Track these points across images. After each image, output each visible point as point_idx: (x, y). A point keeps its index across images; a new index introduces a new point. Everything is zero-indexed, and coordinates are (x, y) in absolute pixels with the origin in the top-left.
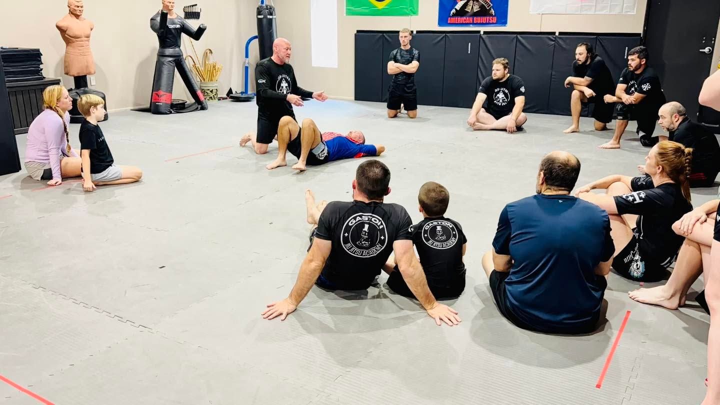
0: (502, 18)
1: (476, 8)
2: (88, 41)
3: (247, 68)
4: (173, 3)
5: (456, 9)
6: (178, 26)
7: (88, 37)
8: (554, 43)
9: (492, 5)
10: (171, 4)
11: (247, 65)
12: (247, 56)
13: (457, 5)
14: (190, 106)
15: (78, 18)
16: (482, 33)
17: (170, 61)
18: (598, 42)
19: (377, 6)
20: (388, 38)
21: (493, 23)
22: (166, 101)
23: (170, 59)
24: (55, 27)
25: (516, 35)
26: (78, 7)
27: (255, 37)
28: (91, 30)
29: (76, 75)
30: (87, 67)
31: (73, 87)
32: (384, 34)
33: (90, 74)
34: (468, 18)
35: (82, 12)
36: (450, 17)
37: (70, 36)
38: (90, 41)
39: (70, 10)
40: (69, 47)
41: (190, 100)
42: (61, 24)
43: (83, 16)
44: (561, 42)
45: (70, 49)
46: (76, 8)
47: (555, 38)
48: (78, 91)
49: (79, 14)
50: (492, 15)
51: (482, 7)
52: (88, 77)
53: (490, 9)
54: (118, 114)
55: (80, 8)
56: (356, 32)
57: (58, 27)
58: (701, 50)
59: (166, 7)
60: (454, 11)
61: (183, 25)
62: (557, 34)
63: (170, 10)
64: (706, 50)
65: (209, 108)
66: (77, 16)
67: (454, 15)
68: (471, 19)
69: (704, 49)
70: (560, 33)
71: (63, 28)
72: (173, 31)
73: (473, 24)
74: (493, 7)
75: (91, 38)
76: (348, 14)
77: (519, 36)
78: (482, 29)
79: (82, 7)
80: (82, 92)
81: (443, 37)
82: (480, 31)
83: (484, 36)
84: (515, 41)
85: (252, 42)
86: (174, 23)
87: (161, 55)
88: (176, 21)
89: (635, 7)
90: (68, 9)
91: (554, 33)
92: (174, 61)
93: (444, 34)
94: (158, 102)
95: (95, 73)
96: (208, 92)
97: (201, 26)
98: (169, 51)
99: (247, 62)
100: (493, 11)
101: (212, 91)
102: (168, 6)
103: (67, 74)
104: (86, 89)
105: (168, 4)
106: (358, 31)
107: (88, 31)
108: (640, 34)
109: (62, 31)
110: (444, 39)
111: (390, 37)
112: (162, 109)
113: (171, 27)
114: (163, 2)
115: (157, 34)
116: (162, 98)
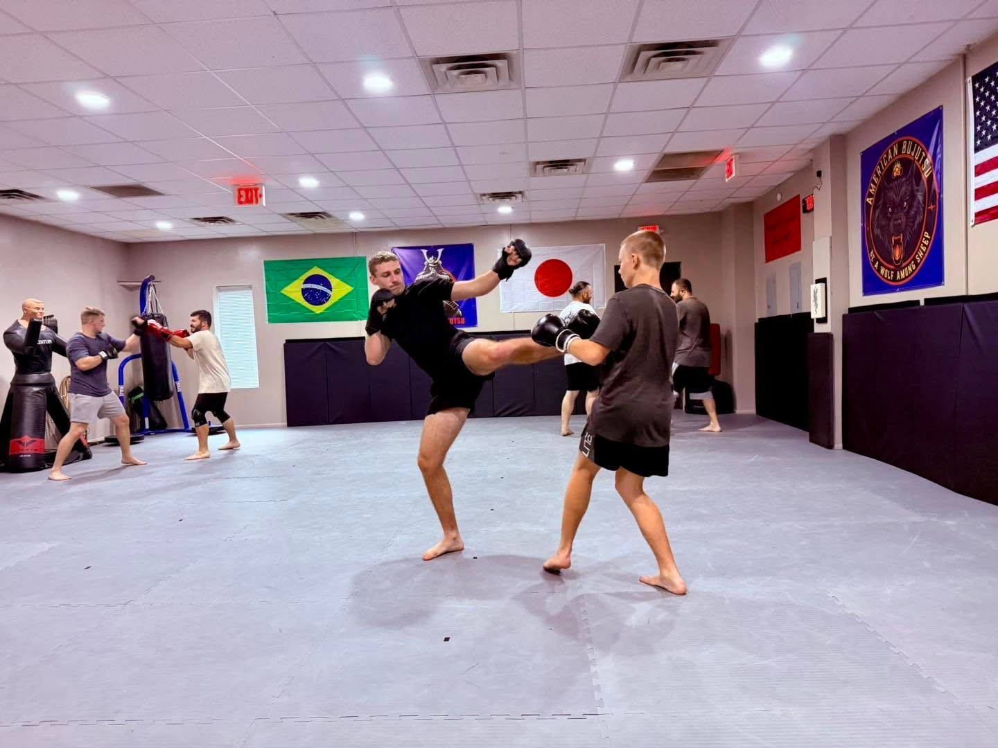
0: (471, 319)
4: (43, 309)
6: (49, 342)
10: (41, 311)
12: (122, 382)
17: (38, 392)
19: (314, 310)
20: (333, 347)
22: (36, 450)
23: (36, 389)
32: (328, 343)
50: (459, 316)
53: (456, 310)
56: (285, 342)
59: (28, 315)
61: (56, 341)
65: (93, 456)
72: (43, 349)
74: (459, 307)
76: (269, 321)
85: (131, 362)
86: (43, 338)
87: (18, 383)
88: (46, 334)
89: (604, 302)
92: (45, 391)
94: (23, 454)
98: (34, 377)
99: (121, 391)
100: (459, 312)
102: (36, 314)
105: (36, 311)
106: (287, 340)
111: (335, 345)
112: (29, 464)
113: (41, 342)
114: (25, 308)
115: (13, 352)
116: (29, 447)
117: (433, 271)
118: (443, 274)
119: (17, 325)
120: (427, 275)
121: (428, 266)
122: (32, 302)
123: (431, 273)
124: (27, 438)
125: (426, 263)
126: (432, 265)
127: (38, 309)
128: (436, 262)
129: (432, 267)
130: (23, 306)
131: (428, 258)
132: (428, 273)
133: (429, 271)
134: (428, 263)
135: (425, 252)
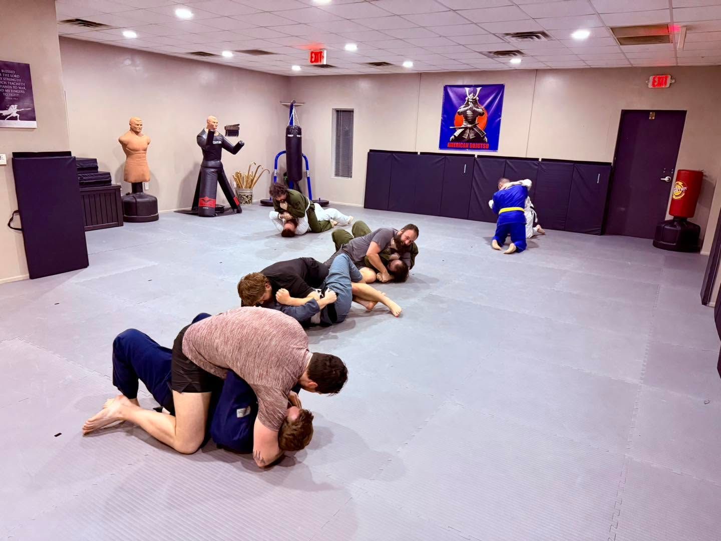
0: (494, 146)
1: (472, 136)
2: (145, 153)
3: (275, 178)
4: (217, 123)
5: (455, 136)
6: (220, 142)
7: (145, 150)
8: (536, 167)
9: (485, 134)
11: (275, 175)
12: (276, 168)
13: (456, 132)
14: (228, 209)
15: (137, 135)
16: (476, 156)
17: (213, 172)
18: (575, 169)
20: (396, 157)
21: (486, 149)
22: (211, 205)
23: (213, 170)
24: (118, 141)
25: (505, 160)
26: (138, 125)
27: (284, 152)
28: (148, 144)
29: (133, 182)
30: (143, 175)
31: (130, 191)
32: (393, 154)
33: (146, 181)
34: (464, 144)
35: (141, 130)
36: (450, 142)
37: (130, 149)
38: (147, 153)
39: (131, 128)
40: (129, 158)
41: (227, 204)
42: (124, 139)
43: (142, 132)
44: (543, 166)
45: (131, 161)
46: (137, 126)
47: (539, 163)
48: (134, 195)
49: (138, 131)
50: (484, 142)
51: (476, 134)
52: (143, 183)
53: (484, 137)
54: (166, 215)
55: (139, 126)
56: (369, 151)
57: (121, 142)
58: (662, 179)
59: (210, 126)
60: (453, 137)
61: (224, 142)
62: (540, 160)
63: (214, 129)
64: (666, 179)
65: (243, 211)
66: (137, 133)
67: (453, 141)
68: (467, 144)
69: (665, 178)
70: (543, 160)
71: (125, 143)
72: (216, 146)
73: (470, 149)
74: (486, 135)
75: (147, 151)
77: (508, 161)
78: (477, 153)
79: (141, 125)
80: (137, 196)
81: (443, 159)
82: (474, 155)
83: (477, 159)
84: (504, 163)
85: (281, 156)
86: (217, 140)
87: (204, 166)
88: (218, 138)
90: (130, 126)
91: (537, 159)
92: (217, 172)
93: (443, 157)
94: (205, 207)
95: (149, 180)
96: (244, 197)
97: (240, 143)
98: (212, 163)
99: (275, 173)
100: (486, 139)
101: (247, 197)
102: (213, 126)
103: (126, 180)
104: (142, 193)
105: (213, 124)
106: (371, 151)
107: (145, 146)
108: (611, 163)
109: (124, 145)
110: (444, 160)
111: (399, 157)
112: (207, 213)
113: (215, 143)
114: (208, 122)
115: (202, 149)
116: (208, 203)
117: (471, 105)
118: (478, 108)
119: (203, 131)
120: (466, 108)
121: (468, 101)
122: (212, 118)
123: (470, 107)
124: (207, 198)
125: (467, 99)
126: (471, 101)
127: (215, 123)
128: (474, 98)
129: (471, 102)
130: (207, 121)
131: (469, 95)
132: (467, 106)
133: (469, 105)
134: (469, 99)
135: (467, 89)
